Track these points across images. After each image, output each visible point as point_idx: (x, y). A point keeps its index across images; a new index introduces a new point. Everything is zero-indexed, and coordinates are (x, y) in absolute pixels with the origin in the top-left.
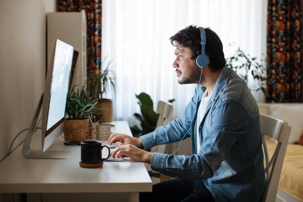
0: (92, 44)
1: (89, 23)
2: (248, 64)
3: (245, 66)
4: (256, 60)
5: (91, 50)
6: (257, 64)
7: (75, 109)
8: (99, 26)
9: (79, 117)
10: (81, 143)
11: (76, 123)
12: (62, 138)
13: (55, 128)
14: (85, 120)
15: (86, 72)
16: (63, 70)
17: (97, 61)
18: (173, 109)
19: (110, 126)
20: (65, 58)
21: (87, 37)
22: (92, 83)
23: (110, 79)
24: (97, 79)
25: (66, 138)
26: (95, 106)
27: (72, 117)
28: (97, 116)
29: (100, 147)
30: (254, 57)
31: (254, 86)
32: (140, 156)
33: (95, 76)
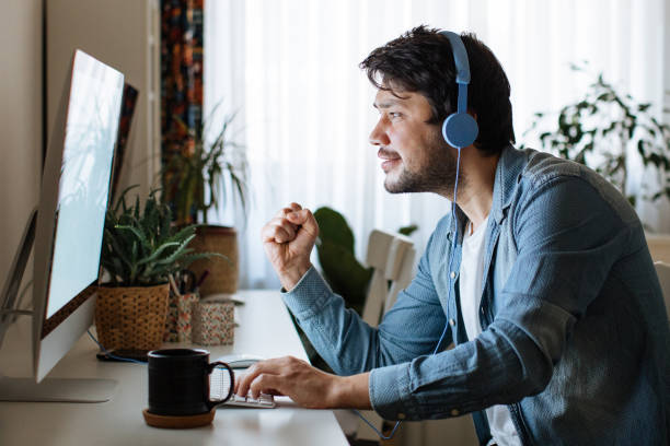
0: (177, 68)
1: (168, 7)
2: (628, 122)
3: (619, 128)
4: (650, 111)
5: (175, 86)
6: (654, 120)
7: (129, 253)
8: (195, 18)
9: (142, 279)
10: (150, 354)
11: (132, 298)
12: (91, 342)
13: (71, 312)
14: (157, 288)
15: (158, 150)
16: (92, 142)
17: (192, 118)
18: (413, 252)
19: (232, 305)
20: (98, 109)
21: (162, 47)
22: (178, 180)
23: (230, 167)
24: (192, 168)
25: (104, 341)
26: (188, 246)
27: (119, 279)
28: (192, 276)
29: (204, 367)
30: (644, 102)
31: (645, 186)
32: (321, 391)
33: (187, 160)
